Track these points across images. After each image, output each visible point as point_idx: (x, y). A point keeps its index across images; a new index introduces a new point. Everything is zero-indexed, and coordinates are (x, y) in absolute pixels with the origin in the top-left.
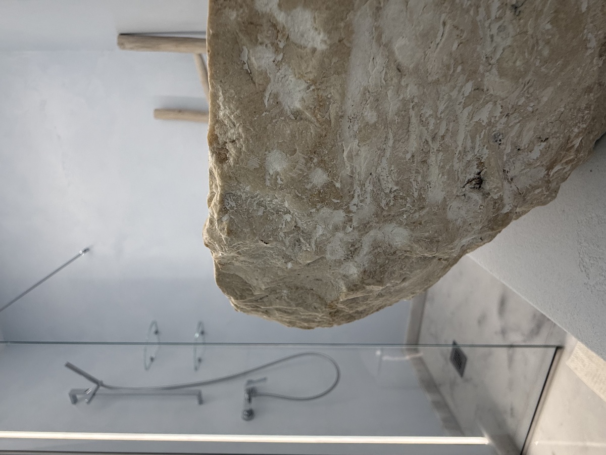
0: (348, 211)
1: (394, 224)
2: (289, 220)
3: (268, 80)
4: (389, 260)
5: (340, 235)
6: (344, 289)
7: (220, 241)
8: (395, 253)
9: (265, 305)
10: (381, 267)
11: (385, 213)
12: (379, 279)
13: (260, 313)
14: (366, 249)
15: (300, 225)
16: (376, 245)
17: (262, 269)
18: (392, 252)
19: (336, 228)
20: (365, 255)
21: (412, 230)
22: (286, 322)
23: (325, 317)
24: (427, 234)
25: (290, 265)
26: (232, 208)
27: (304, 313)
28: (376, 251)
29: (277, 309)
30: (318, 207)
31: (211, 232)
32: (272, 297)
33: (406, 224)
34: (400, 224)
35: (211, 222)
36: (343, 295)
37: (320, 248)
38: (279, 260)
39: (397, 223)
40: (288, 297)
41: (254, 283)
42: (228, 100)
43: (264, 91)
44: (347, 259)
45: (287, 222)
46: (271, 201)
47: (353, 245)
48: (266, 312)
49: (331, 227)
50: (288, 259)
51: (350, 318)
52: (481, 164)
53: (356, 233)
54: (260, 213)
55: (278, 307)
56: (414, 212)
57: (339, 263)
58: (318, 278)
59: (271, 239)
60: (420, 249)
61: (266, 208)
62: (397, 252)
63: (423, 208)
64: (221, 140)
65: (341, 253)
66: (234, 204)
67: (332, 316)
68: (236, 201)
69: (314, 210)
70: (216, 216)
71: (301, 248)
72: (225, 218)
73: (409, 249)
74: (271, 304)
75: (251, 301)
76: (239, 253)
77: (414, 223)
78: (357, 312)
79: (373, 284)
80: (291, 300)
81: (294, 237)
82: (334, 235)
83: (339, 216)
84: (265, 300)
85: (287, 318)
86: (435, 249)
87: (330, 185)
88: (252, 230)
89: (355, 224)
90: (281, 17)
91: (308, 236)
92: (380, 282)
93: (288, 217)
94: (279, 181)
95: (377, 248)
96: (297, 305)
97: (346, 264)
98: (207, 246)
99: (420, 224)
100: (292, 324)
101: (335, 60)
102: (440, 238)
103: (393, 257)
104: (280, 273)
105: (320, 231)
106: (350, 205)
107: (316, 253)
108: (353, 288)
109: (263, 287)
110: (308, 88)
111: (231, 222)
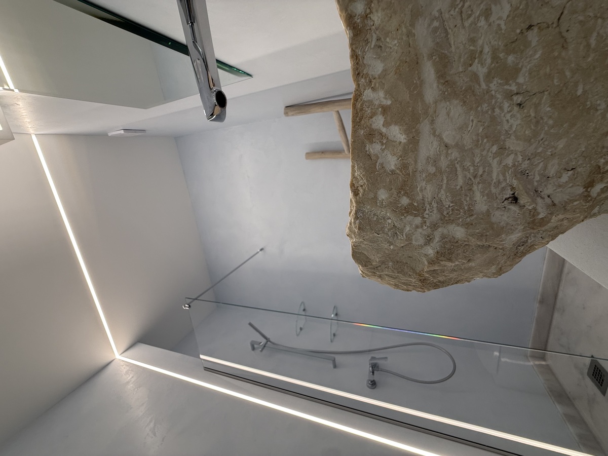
0: (423, 218)
1: (454, 225)
2: (390, 222)
3: (378, 158)
4: (454, 246)
5: (420, 230)
6: (426, 263)
7: (354, 233)
8: (457, 242)
9: (379, 272)
10: (448, 250)
11: (446, 218)
12: (449, 258)
13: (376, 277)
14: (437, 239)
15: (396, 225)
16: (443, 237)
17: (377, 249)
18: (455, 241)
19: (417, 227)
20: (437, 243)
21: (467, 228)
22: (393, 285)
23: (417, 282)
24: (478, 231)
25: (392, 247)
26: (361, 217)
27: (404, 279)
28: (444, 240)
29: (386, 275)
30: (405, 215)
31: (350, 228)
32: (383, 266)
33: (462, 225)
34: (458, 225)
35: (350, 224)
36: (426, 267)
37: (409, 238)
38: (386, 244)
39: (456, 224)
40: (392, 267)
41: (372, 257)
42: (359, 168)
43: (376, 162)
44: (425, 244)
45: (389, 223)
46: (380, 213)
47: (428, 237)
48: (380, 277)
49: (414, 226)
50: (391, 243)
51: (436, 286)
52: (513, 188)
53: (429, 229)
54: (375, 219)
55: (386, 273)
56: (466, 218)
57: (422, 247)
58: (409, 256)
59: (381, 232)
60: (474, 240)
61: (378, 216)
62: (459, 242)
63: (472, 215)
64: (356, 186)
65: (421, 241)
66: (361, 215)
67: (421, 282)
68: (363, 213)
69: (403, 217)
70: (353, 220)
71: (398, 237)
72: (357, 222)
73: (466, 240)
74: (383, 271)
75: (371, 268)
76: (364, 239)
77: (467, 224)
78: (440, 281)
79: (445, 261)
80: (395, 269)
81: (393, 231)
82: (416, 231)
83: (418, 220)
84: (379, 268)
85: (393, 282)
86: (484, 240)
87: (411, 204)
88: (371, 227)
89: (428, 224)
90: (384, 130)
91: (402, 231)
92: (450, 260)
93: (390, 221)
94: (384, 203)
95: (444, 239)
96: (398, 273)
97: (425, 247)
98: (348, 236)
99: (472, 224)
100: (396, 286)
101: (411, 146)
102: (488, 234)
103: (456, 244)
104: (387, 252)
105: (408, 228)
106: (424, 214)
107: (406, 240)
108: (431, 262)
109: (378, 260)
110: (398, 159)
111: (360, 223)
